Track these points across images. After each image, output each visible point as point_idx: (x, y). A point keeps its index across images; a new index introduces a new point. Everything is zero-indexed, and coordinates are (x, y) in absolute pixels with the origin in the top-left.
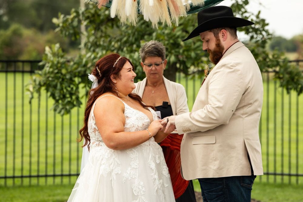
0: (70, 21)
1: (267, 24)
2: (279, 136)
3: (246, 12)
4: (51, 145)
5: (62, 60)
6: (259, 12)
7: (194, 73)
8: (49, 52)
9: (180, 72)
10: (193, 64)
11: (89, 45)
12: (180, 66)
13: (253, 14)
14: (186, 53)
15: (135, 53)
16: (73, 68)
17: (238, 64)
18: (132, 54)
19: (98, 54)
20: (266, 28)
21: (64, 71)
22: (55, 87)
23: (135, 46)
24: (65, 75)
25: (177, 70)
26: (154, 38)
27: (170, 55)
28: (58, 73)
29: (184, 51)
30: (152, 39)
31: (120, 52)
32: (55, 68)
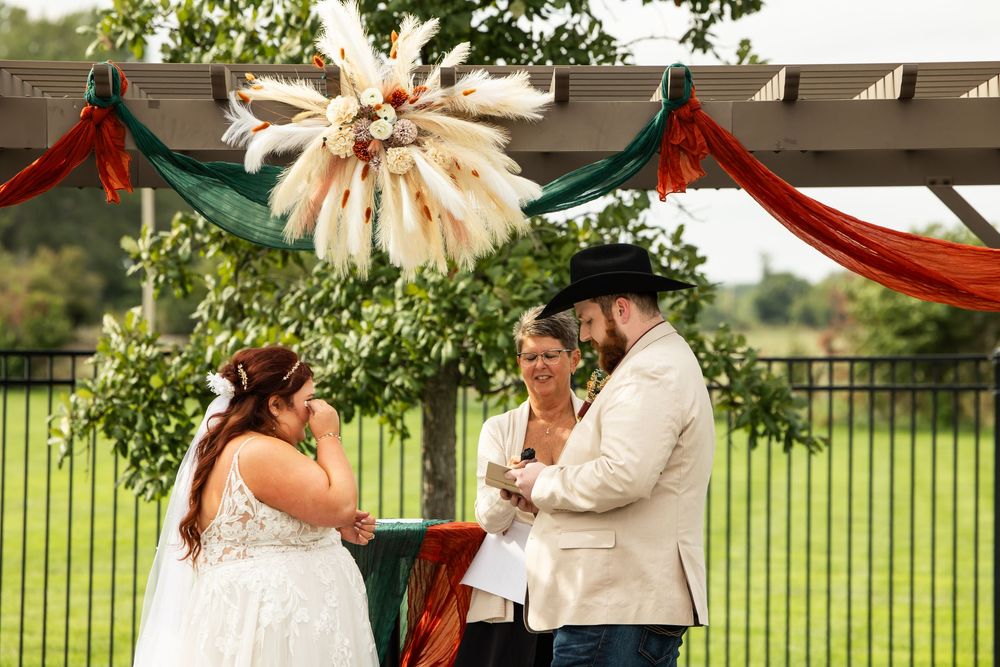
0: (168, 245)
1: (703, 260)
2: (758, 580)
3: (643, 227)
4: (79, 600)
5: (150, 352)
6: (681, 229)
7: (505, 388)
8: (115, 330)
9: (465, 386)
10: (502, 365)
11: (221, 311)
12: (468, 370)
13: (663, 232)
14: (482, 336)
15: (347, 333)
16: (180, 374)
17: (667, 369)
18: (340, 337)
19: (245, 334)
20: (699, 269)
21: (155, 381)
22: (131, 424)
23: (346, 314)
24: (158, 392)
25: (461, 381)
26: (399, 294)
27: (441, 339)
28: (137, 386)
29: (477, 331)
30: (393, 296)
31: (305, 330)
32: (132, 371)
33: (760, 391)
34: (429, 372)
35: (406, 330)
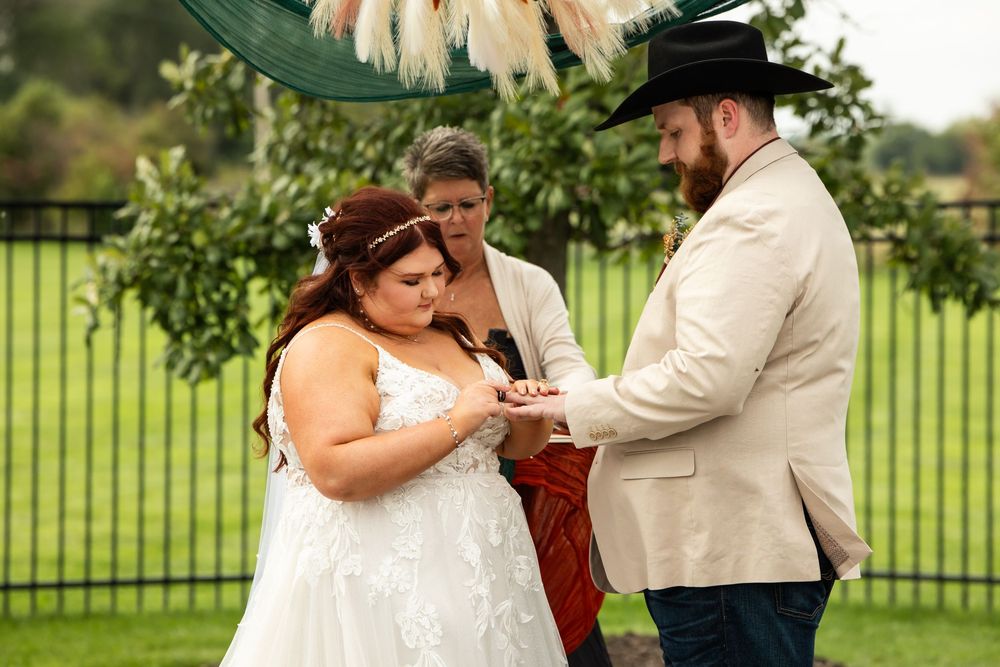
0: (218, 72)
1: (868, 83)
2: (905, 452)
3: (796, 42)
4: (155, 479)
5: (192, 202)
6: (841, 43)
7: (626, 243)
8: (151, 176)
9: (578, 241)
10: (625, 215)
11: (283, 151)
12: (581, 221)
13: (819, 50)
14: (599, 180)
16: (230, 229)
17: (770, 215)
19: (310, 180)
20: (864, 95)
21: (199, 239)
22: (170, 289)
24: (203, 251)
25: (571, 234)
26: (495, 128)
27: (547, 185)
28: (178, 244)
29: (593, 173)
30: (488, 131)
31: (383, 175)
32: (170, 226)
33: (942, 244)
34: (534, 224)
35: (506, 174)
